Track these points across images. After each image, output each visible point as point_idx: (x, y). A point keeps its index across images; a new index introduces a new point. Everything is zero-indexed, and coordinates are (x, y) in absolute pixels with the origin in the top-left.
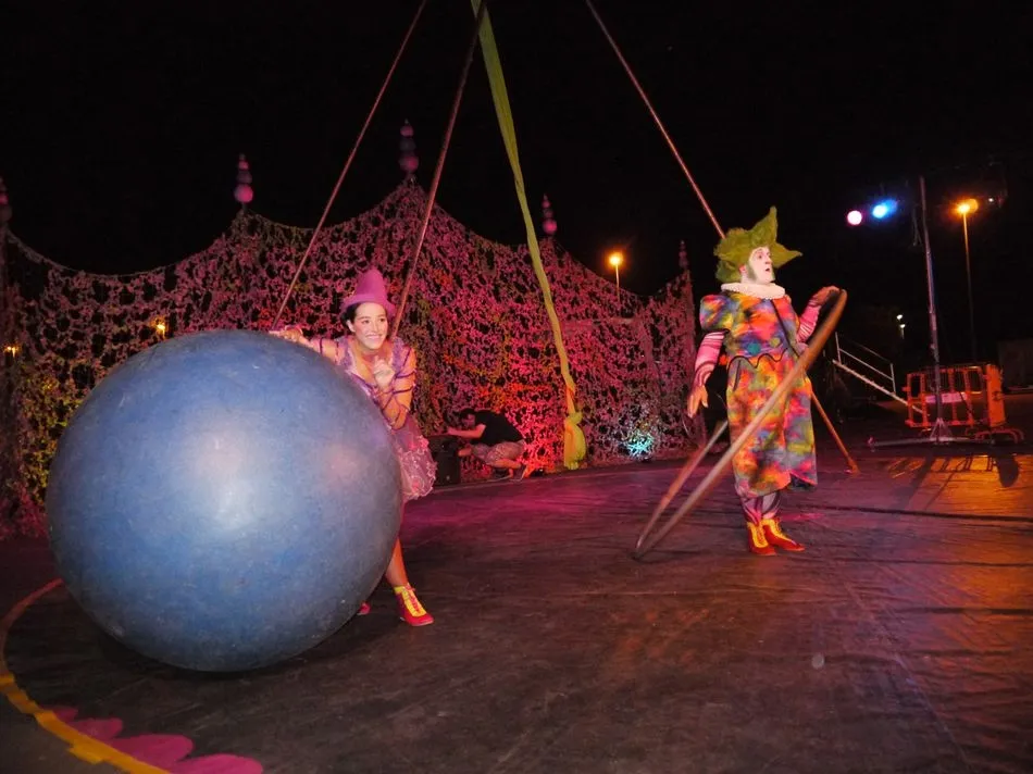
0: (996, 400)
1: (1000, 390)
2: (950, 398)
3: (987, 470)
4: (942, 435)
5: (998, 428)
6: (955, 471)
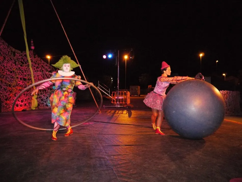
0: (129, 99)
2: (120, 98)
3: (126, 113)
4: (118, 105)
5: (128, 104)
6: (120, 114)
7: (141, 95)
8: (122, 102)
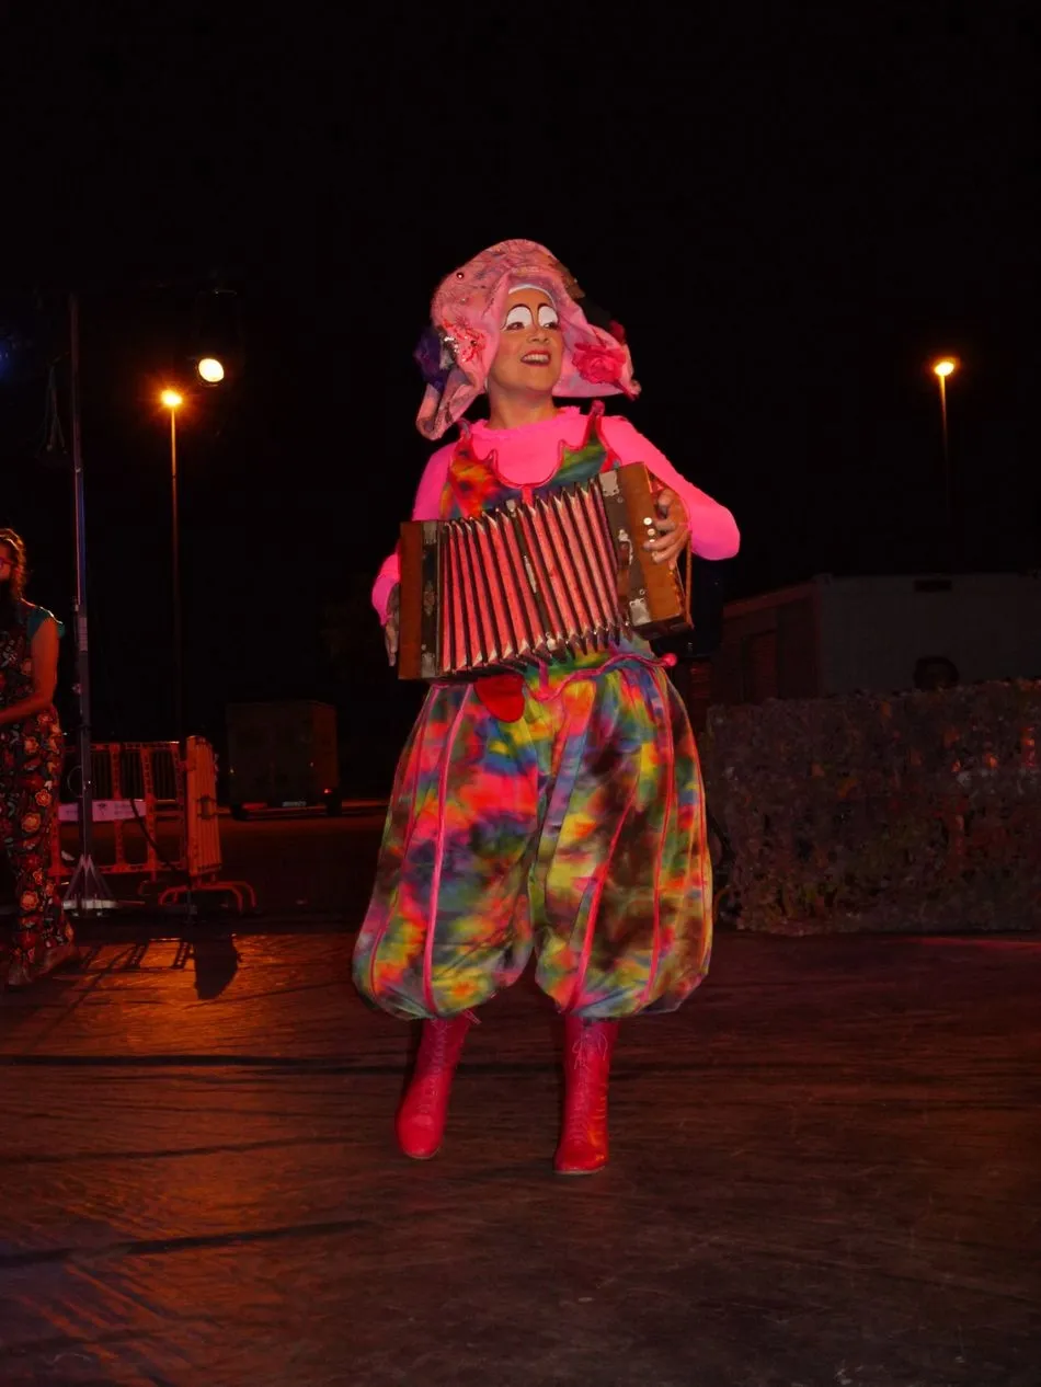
0: (204, 816)
1: (213, 795)
2: (111, 811)
3: (175, 967)
4: (91, 896)
5: (206, 878)
6: (108, 970)
7: (345, 804)
8: (129, 859)
